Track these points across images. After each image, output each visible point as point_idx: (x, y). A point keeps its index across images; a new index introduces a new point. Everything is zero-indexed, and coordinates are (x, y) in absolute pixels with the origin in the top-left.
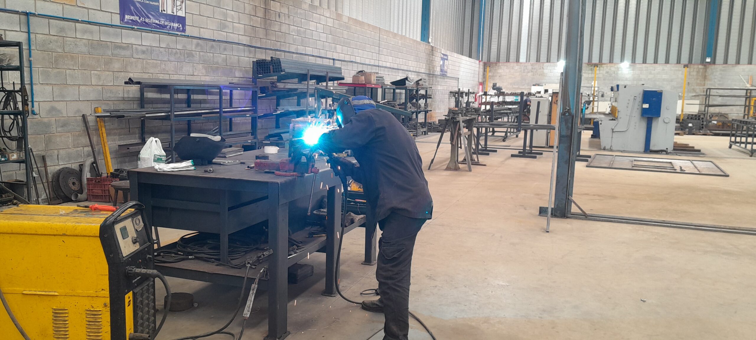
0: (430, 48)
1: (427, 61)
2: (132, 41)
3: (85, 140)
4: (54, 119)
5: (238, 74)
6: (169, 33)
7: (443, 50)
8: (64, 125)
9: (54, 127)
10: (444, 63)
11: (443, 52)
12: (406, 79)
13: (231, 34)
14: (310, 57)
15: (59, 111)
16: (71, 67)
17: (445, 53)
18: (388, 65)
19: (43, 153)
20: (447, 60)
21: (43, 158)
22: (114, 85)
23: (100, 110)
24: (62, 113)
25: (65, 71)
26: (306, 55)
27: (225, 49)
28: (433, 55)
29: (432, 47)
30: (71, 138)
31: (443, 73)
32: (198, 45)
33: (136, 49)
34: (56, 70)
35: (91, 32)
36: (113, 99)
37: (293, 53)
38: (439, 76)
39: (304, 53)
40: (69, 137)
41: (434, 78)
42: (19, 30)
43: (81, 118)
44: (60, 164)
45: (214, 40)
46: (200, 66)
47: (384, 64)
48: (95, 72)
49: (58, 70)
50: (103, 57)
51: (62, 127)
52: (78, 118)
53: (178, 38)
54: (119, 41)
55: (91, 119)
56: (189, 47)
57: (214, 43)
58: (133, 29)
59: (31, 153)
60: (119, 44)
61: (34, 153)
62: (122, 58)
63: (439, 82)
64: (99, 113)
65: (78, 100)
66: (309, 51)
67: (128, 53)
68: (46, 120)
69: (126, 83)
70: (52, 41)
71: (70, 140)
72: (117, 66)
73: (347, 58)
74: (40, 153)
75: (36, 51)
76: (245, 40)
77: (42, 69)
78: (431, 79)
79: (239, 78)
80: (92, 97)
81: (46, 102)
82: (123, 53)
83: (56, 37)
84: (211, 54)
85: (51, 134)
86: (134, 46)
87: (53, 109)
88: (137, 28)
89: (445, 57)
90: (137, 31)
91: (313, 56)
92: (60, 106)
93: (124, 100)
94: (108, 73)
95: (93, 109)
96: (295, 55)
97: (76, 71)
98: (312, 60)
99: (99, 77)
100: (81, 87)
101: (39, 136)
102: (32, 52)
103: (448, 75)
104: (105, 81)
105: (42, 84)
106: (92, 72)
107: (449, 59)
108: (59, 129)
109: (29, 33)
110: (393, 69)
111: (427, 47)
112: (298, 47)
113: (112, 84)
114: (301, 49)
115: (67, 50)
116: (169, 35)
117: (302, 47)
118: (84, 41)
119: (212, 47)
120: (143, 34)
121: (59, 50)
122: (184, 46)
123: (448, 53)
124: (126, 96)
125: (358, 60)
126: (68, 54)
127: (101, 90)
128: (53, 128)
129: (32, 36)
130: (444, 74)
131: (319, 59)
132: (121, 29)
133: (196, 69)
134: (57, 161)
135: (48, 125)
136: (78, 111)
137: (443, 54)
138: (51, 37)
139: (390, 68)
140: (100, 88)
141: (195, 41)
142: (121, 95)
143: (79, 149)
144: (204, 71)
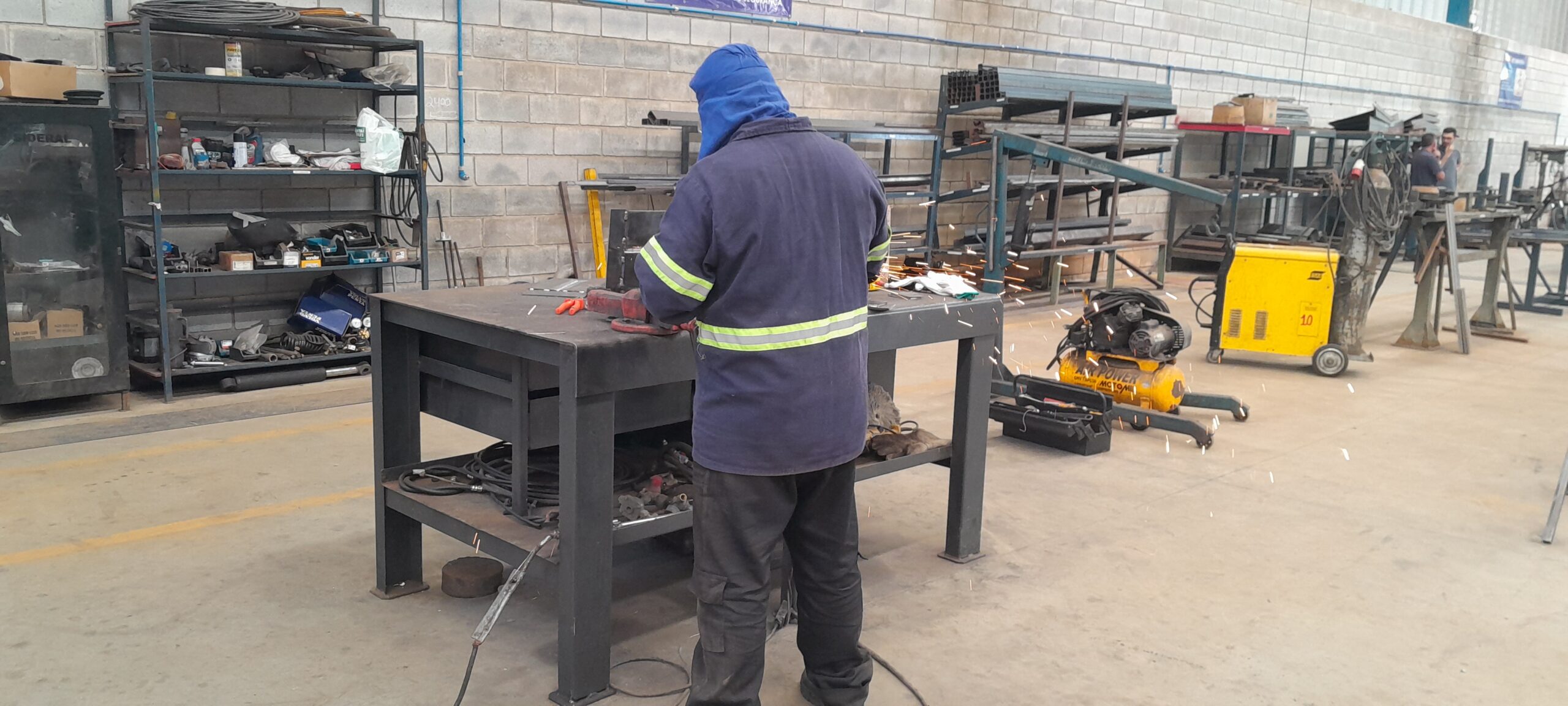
0: (1470, 39)
1: (1457, 71)
2: (670, 36)
3: (561, 232)
4: (501, 189)
5: (908, 105)
6: (752, 20)
7: (1511, 42)
8: (521, 201)
9: (502, 203)
10: (1513, 75)
11: (1510, 49)
12: (1372, 114)
13: (898, 18)
14: (1103, 64)
15: (513, 174)
16: (540, 90)
17: (1518, 51)
18: (1331, 80)
19: (478, 253)
20: (1524, 67)
21: (478, 262)
22: (626, 127)
23: (593, 173)
24: (517, 178)
25: (527, 97)
26: (1091, 58)
27: (882, 51)
28: (1476, 56)
29: (1478, 37)
30: (533, 227)
31: (1508, 101)
32: (817, 43)
33: (678, 52)
34: (509, 96)
35: (584, 20)
36: (623, 154)
37: (1058, 54)
38: (1495, 109)
39: (1087, 53)
40: (529, 224)
41: (1478, 115)
42: (441, 18)
43: (556, 188)
44: (510, 275)
45: (857, 33)
46: (822, 89)
47: (1319, 79)
48: (589, 99)
49: (513, 95)
50: (606, 69)
51: (517, 204)
52: (549, 188)
53: (772, 29)
54: (640, 36)
55: (574, 192)
56: (796, 48)
57: (856, 38)
58: (671, 11)
59: (454, 252)
60: (642, 44)
61: (460, 251)
62: (647, 72)
63: (1492, 122)
64: (590, 180)
65: (552, 153)
66: (1101, 49)
67: (659, 61)
68: (486, 191)
69: (645, 122)
70: (504, 39)
71: (533, 230)
72: (633, 87)
73: (1209, 65)
74: (472, 251)
75: (473, 58)
76: (933, 30)
77: (482, 92)
78: (1468, 114)
79: (913, 112)
80: (580, 148)
81: (488, 157)
82: (648, 60)
83: (513, 31)
84: (848, 63)
85: (495, 218)
86: (673, 47)
87: (500, 170)
88: (680, 10)
89: (1518, 61)
90: (681, 15)
91: (1111, 60)
92: (514, 164)
93: (646, 155)
94: (615, 100)
95: (580, 173)
96: (1060, 60)
97: (550, 96)
98: (1108, 70)
99: (595, 111)
100: (558, 128)
101: (472, 220)
102: (464, 59)
103: (1525, 105)
104: (607, 119)
105: (482, 121)
106: (583, 99)
107: (1529, 65)
108: (512, 209)
109: (459, 23)
110: (1348, 89)
111: (1459, 36)
112: (1072, 40)
113: (622, 123)
114: (1079, 46)
115: (533, 54)
116: (752, 23)
117: (1083, 42)
118: (568, 37)
119: (852, 46)
120: (695, 21)
121: (518, 57)
122: (786, 46)
123: (1528, 51)
124: (651, 147)
125: (1241, 68)
126: (534, 63)
127: (599, 135)
128: (498, 205)
129: (465, 30)
130: (1510, 103)
131: (1128, 67)
132: (647, 12)
133: (809, 94)
134: (504, 269)
135: (490, 200)
136: (551, 175)
137: (1514, 55)
138: (503, 31)
139: (1337, 88)
140: (597, 131)
141: (811, 35)
142: (640, 146)
143: (548, 248)
144: (829, 99)
